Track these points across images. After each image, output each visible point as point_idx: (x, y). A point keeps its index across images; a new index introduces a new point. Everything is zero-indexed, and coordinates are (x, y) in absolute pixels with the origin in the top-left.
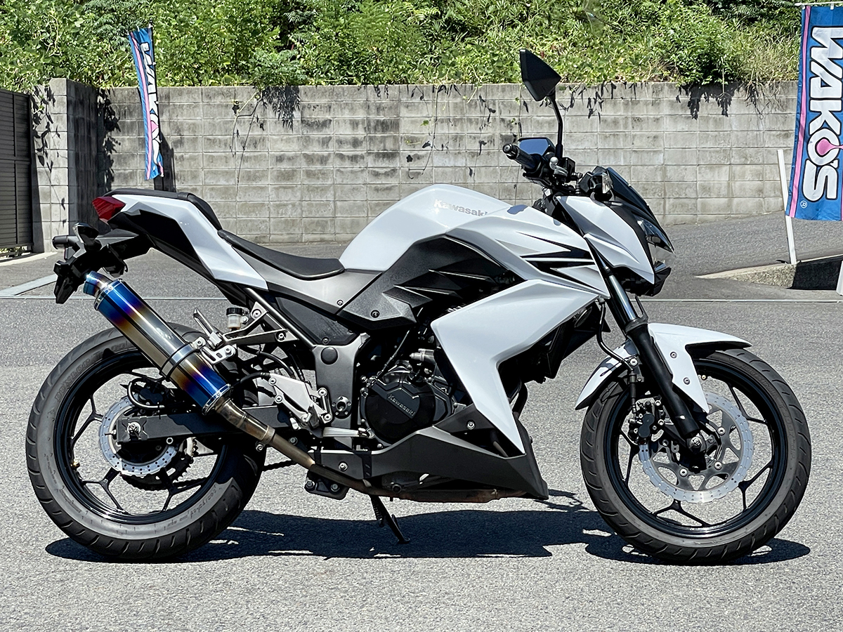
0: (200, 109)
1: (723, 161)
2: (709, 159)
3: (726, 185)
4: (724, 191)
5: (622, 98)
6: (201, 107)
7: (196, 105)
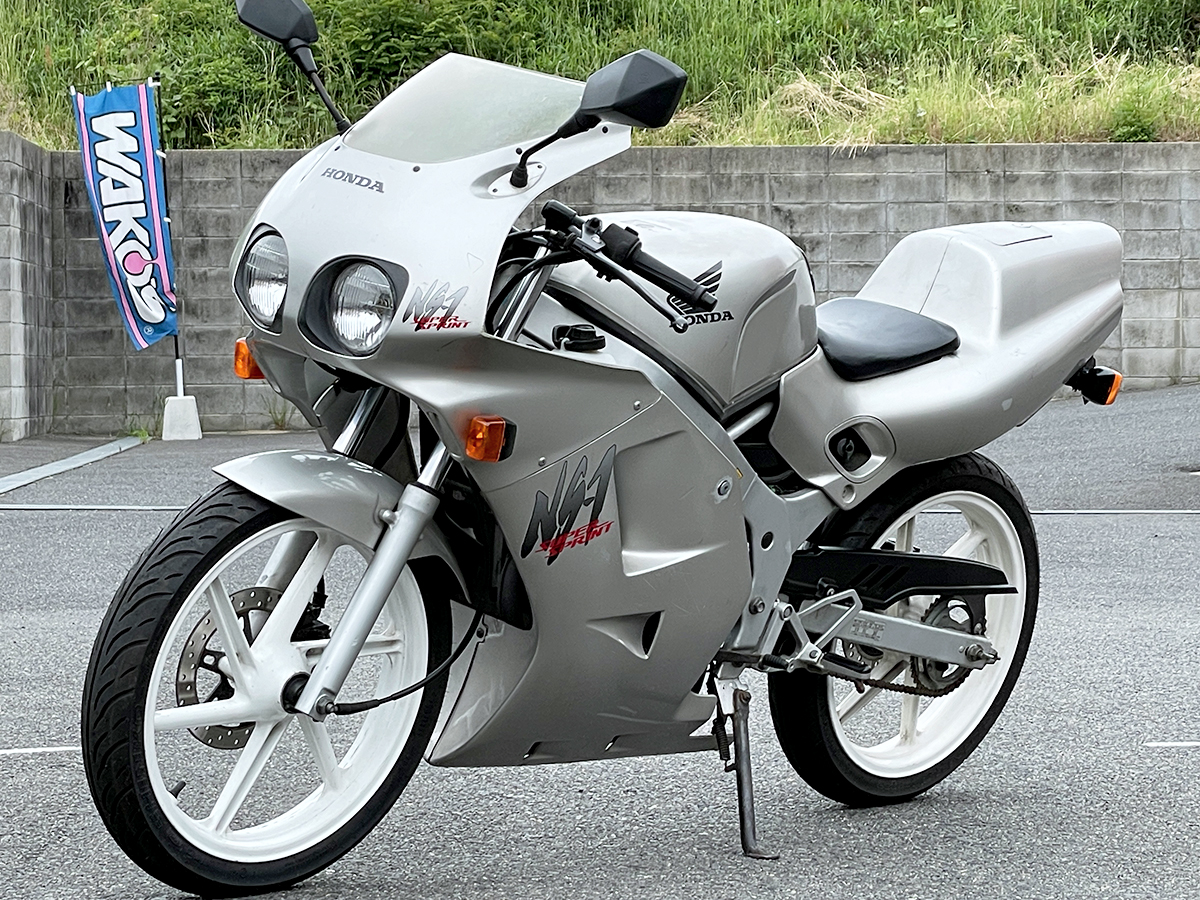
0: (236, 189)
1: (1166, 284)
2: (1142, 279)
3: (1172, 325)
4: (1169, 337)
5: (988, 171)
6: (239, 185)
7: (230, 182)
